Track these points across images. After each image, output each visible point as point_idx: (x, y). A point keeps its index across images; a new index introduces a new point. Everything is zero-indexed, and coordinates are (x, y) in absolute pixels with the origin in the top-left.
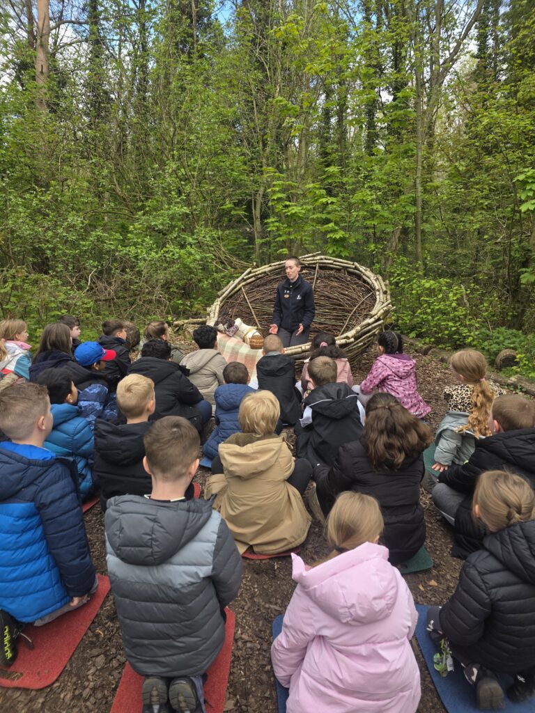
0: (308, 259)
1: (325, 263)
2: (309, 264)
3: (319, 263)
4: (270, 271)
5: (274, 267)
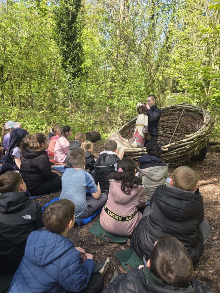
0: (180, 105)
1: (188, 108)
2: (180, 108)
3: (186, 108)
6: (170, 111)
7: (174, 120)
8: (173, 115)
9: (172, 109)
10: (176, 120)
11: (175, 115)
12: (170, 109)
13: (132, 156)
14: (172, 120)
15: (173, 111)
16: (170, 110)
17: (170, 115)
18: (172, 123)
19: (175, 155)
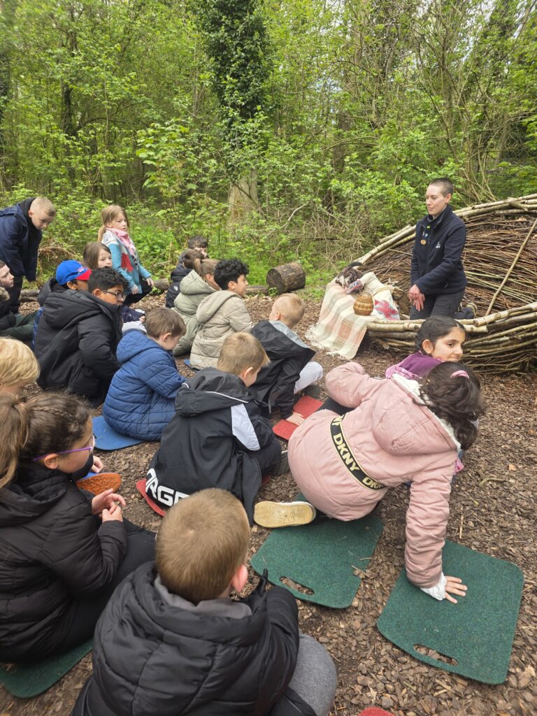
0: (530, 201)
2: (529, 209)
4: (469, 216)
5: (476, 211)
6: (499, 216)
7: (508, 243)
8: (506, 229)
9: (505, 212)
10: (515, 241)
11: (512, 228)
12: (500, 209)
13: (384, 339)
14: (504, 241)
15: (507, 217)
16: (501, 212)
17: (499, 227)
18: (503, 249)
19: (504, 344)
